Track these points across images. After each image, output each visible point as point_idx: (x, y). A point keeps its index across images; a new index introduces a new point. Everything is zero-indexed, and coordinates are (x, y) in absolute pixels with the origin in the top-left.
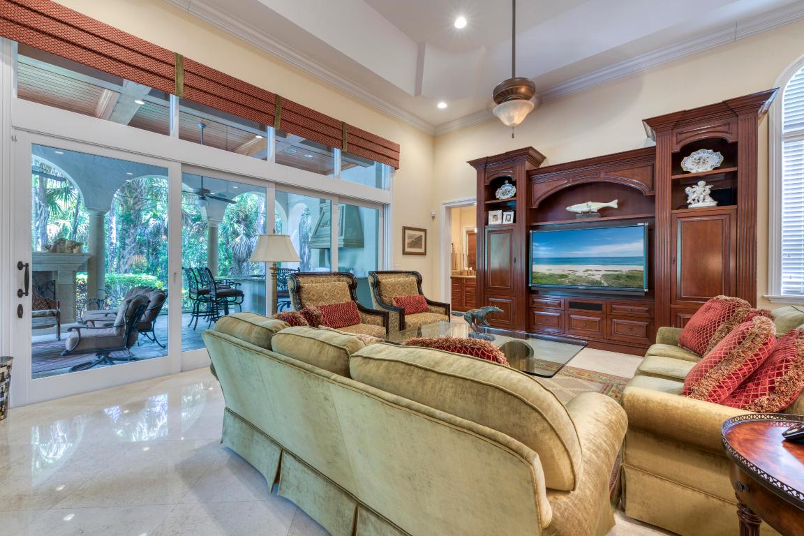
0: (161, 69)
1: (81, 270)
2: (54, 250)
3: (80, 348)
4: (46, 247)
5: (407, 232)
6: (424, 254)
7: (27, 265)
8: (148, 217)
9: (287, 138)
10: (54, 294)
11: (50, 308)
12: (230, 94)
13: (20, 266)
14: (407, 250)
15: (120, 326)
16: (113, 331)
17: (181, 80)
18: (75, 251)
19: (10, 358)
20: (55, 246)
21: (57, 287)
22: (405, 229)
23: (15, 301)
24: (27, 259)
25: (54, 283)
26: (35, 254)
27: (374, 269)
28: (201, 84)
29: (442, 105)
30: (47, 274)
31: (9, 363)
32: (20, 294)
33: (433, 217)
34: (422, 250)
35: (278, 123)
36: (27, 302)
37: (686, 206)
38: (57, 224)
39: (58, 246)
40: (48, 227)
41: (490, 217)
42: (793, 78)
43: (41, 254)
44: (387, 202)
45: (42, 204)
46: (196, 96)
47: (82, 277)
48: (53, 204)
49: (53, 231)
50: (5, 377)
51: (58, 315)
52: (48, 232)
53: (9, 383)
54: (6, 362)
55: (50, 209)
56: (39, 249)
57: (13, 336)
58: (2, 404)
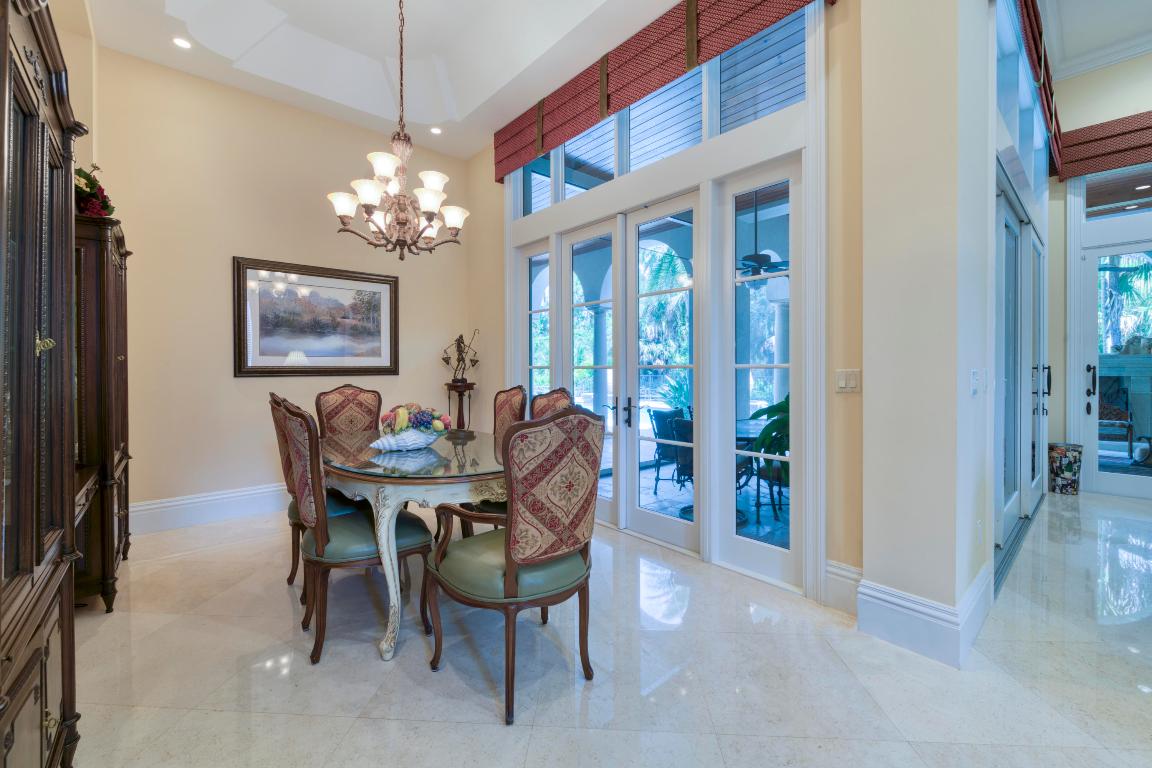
2: (1127, 351)
4: (1117, 348)
7: (1094, 368)
10: (1127, 404)
11: (1120, 419)
13: (1089, 368)
19: (1081, 446)
20: (1127, 347)
21: (1130, 396)
23: (1085, 399)
24: (1095, 363)
25: (1125, 392)
26: (1103, 358)
30: (1118, 380)
31: (1080, 449)
32: (1089, 393)
36: (1095, 400)
38: (1136, 313)
39: (1131, 346)
40: (1122, 319)
43: (1110, 356)
45: (1114, 293)
48: (1129, 289)
49: (1129, 322)
50: (1077, 461)
51: (1130, 428)
52: (1122, 326)
53: (1079, 467)
54: (1077, 448)
55: (1124, 296)
56: (1109, 351)
57: (1084, 428)
58: (1074, 481)
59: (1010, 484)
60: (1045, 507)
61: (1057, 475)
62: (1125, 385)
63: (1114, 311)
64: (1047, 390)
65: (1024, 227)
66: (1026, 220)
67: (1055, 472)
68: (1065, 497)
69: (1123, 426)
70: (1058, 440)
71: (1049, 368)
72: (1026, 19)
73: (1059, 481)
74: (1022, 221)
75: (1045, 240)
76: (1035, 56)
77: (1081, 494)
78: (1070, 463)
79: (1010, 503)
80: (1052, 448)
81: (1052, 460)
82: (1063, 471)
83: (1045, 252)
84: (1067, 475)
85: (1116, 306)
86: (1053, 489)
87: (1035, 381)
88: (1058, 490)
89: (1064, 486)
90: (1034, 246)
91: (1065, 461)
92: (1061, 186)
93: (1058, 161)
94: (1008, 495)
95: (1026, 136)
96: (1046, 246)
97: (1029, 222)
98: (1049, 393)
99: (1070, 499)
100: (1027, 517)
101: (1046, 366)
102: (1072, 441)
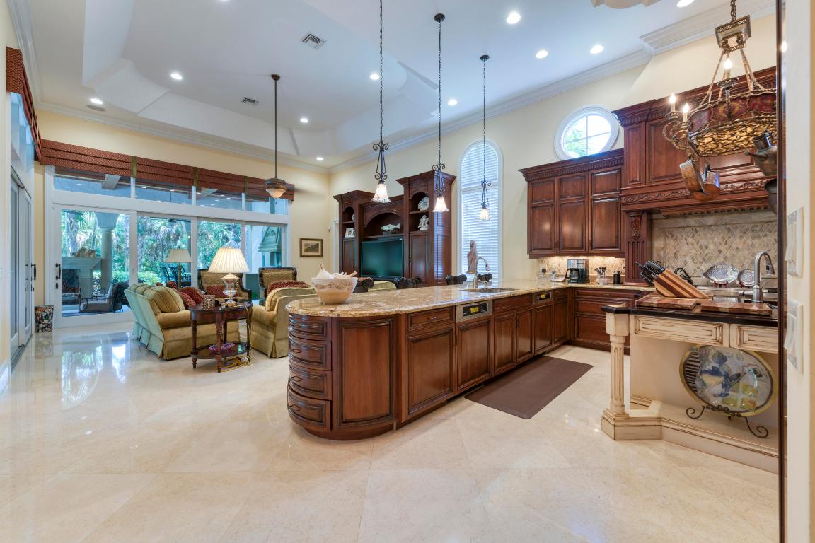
0: (124, 166)
1: (95, 268)
2: (78, 256)
3: (88, 309)
4: (73, 253)
5: (303, 242)
6: (321, 256)
7: (59, 265)
8: (159, 225)
9: (202, 192)
10: (78, 284)
11: (74, 292)
12: (164, 172)
13: (57, 265)
14: (304, 253)
15: (110, 298)
16: (106, 302)
17: (134, 170)
18: (91, 256)
19: (53, 306)
20: (79, 253)
21: (80, 280)
22: (301, 239)
23: (55, 281)
24: (60, 262)
25: (78, 277)
26: (64, 259)
27: (261, 267)
28: (147, 169)
29: (320, 159)
30: (73, 271)
32: (57, 278)
33: (329, 231)
34: (319, 254)
35: (196, 182)
36: (60, 282)
37: (418, 229)
38: (86, 233)
39: (81, 253)
40: (78, 235)
41: (347, 233)
42: (465, 159)
43: (70, 258)
44: (286, 223)
45: (73, 220)
46: (144, 176)
47: (97, 274)
49: (82, 238)
50: (51, 313)
51: (80, 296)
52: (78, 239)
53: (52, 316)
54: (51, 307)
55: (79, 223)
56: (69, 256)
57: (54, 296)
58: (49, 324)
59: (14, 330)
60: (33, 339)
61: (40, 323)
62: (78, 274)
63: (72, 230)
64: (33, 277)
65: (21, 189)
66: (21, 186)
67: (38, 322)
68: (44, 334)
69: (76, 295)
70: (41, 304)
71: (35, 265)
72: (26, 102)
73: (41, 326)
74: (19, 186)
75: (32, 196)
76: (29, 113)
77: (53, 331)
78: (47, 315)
79: (14, 337)
80: (36, 309)
81: (36, 315)
82: (43, 320)
83: (32, 202)
84: (46, 321)
85: (74, 229)
86: (37, 331)
87: (27, 273)
88: (40, 331)
89: (44, 328)
90: (27, 200)
91: (44, 315)
92: (41, 166)
93: (39, 154)
94: (12, 336)
95: (23, 141)
96: (33, 199)
97: (23, 188)
98: (35, 279)
99: (47, 334)
100: (23, 346)
101: (33, 264)
102: (48, 303)
